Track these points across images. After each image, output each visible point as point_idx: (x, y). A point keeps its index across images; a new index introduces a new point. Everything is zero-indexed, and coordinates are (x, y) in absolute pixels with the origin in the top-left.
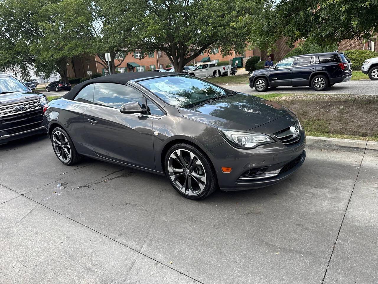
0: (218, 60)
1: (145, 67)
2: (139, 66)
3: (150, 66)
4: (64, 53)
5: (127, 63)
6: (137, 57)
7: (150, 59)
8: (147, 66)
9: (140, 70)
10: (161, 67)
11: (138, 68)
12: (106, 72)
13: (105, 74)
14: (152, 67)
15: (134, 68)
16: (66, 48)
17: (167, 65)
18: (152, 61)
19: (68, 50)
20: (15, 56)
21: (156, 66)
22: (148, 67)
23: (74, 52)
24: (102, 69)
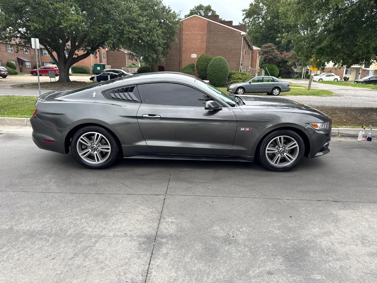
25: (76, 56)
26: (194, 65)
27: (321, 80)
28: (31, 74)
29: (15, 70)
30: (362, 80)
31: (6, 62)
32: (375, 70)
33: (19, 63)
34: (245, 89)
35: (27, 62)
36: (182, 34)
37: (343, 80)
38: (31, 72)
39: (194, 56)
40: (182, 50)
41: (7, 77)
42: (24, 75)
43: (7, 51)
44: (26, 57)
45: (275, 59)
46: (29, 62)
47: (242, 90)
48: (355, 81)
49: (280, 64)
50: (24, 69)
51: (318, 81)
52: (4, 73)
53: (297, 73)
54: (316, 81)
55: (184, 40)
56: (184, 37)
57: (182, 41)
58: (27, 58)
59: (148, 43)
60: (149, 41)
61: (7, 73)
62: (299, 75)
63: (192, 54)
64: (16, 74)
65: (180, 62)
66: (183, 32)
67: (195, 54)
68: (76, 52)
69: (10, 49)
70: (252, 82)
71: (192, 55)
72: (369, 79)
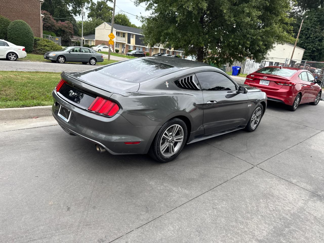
27: (100, 51)
30: (131, 54)
32: (134, 46)
34: (66, 58)
37: (115, 52)
45: (53, 27)
47: (63, 58)
48: (127, 54)
49: (58, 33)
51: (98, 51)
53: (73, 42)
54: (96, 51)
62: (75, 44)
70: (72, 52)
72: (135, 53)
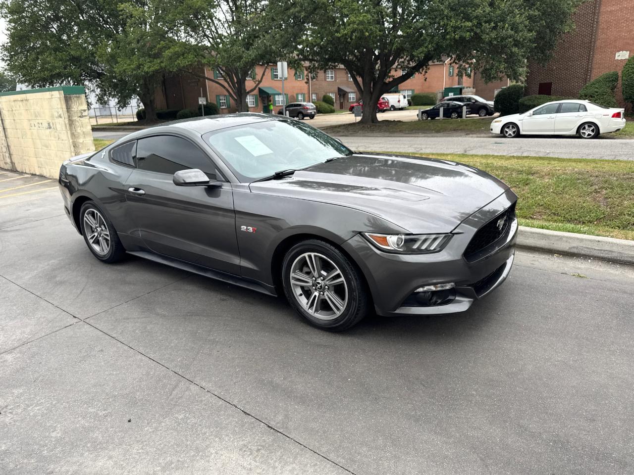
0: (413, 91)
1: (289, 96)
2: (279, 94)
3: (297, 95)
4: (162, 62)
5: (259, 88)
6: (276, 78)
7: (298, 82)
8: (292, 94)
9: (279, 101)
10: (313, 98)
11: (277, 98)
12: (223, 103)
13: (221, 106)
14: (300, 98)
15: (270, 96)
16: (167, 53)
17: (324, 94)
18: (301, 87)
19: (170, 58)
20: (68, 63)
21: (306, 96)
22: (294, 97)
23: (179, 62)
24: (216, 96)
25: (391, 79)
26: (617, 75)
28: (350, 111)
29: (332, 106)
31: (322, 97)
33: (340, 96)
35: (350, 92)
36: (599, 13)
38: (350, 109)
39: (623, 55)
40: (594, 46)
41: (315, 117)
42: (342, 112)
43: (325, 80)
44: (350, 86)
46: (352, 92)
50: (345, 103)
52: (311, 113)
55: (602, 25)
56: (603, 18)
57: (597, 27)
58: (350, 88)
59: (492, 44)
60: (495, 38)
61: (315, 112)
63: (619, 51)
64: (332, 112)
65: (588, 71)
66: (603, 9)
67: (624, 52)
68: (393, 73)
69: (330, 75)
71: (617, 54)
